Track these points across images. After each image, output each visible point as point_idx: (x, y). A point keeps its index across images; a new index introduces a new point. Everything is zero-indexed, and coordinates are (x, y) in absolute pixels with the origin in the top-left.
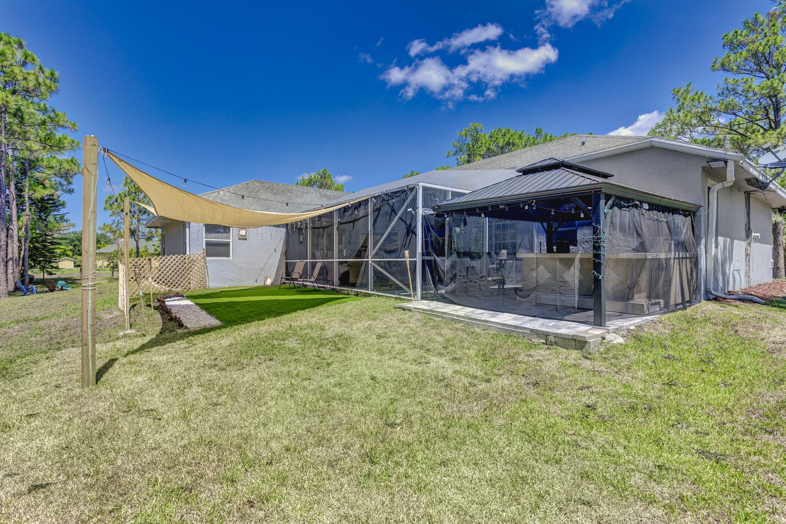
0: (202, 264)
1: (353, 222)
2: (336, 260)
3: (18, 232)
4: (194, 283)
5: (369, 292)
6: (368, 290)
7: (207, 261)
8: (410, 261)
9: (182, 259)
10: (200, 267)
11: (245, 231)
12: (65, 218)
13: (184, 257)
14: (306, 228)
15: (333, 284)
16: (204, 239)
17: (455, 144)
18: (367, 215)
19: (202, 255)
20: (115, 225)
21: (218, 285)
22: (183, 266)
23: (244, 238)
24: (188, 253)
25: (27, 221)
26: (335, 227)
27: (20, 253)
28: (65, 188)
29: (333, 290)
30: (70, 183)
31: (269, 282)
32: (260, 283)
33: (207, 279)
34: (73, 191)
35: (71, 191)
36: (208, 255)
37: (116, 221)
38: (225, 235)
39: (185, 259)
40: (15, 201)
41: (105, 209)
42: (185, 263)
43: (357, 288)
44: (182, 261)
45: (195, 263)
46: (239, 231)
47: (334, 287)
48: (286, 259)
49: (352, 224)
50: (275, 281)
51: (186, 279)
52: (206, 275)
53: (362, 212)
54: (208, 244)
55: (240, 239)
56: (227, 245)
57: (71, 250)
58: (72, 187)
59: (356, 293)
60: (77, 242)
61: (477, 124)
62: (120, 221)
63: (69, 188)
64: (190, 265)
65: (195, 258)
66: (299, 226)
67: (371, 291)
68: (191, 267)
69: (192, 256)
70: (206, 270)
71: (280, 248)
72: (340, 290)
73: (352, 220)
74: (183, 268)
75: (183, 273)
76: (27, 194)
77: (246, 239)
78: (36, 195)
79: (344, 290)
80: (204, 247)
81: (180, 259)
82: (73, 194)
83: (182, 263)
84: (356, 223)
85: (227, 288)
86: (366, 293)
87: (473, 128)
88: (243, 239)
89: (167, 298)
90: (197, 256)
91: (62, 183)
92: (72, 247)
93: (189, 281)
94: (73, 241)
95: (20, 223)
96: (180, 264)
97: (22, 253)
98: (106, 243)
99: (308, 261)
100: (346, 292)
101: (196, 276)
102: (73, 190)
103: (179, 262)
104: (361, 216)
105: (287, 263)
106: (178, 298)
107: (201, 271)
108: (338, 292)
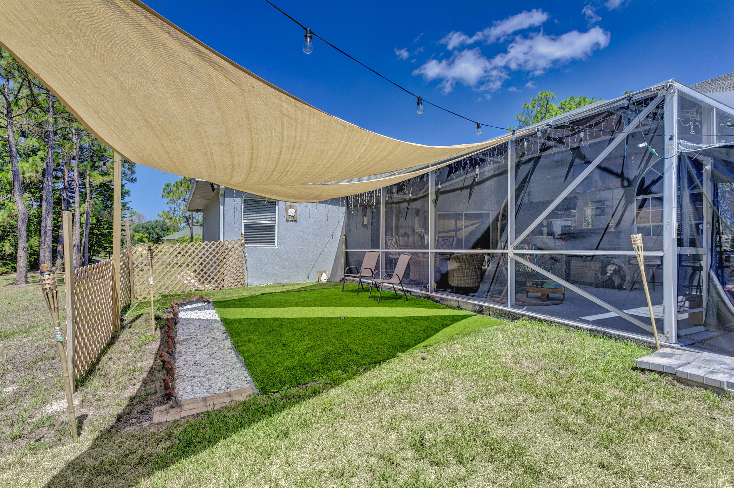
0: (240, 254)
1: (470, 187)
2: (431, 250)
3: (80, 219)
4: (229, 279)
5: (509, 309)
6: (505, 304)
7: (245, 250)
8: (646, 258)
9: (213, 247)
10: (237, 257)
11: (294, 211)
12: (127, 206)
13: (216, 244)
14: (378, 204)
15: (425, 287)
16: (243, 221)
17: (520, 117)
18: (505, 172)
19: (239, 242)
20: (171, 212)
21: (260, 282)
22: (214, 256)
23: (292, 219)
24: (222, 239)
25: (87, 207)
26: (431, 197)
27: (81, 240)
28: (128, 177)
29: (428, 297)
30: (133, 173)
31: (324, 278)
32: (313, 280)
33: (245, 274)
34: (135, 180)
35: (133, 180)
36: (247, 242)
37: (173, 209)
38: (269, 215)
39: (217, 247)
40: (77, 189)
41: (163, 196)
42: (217, 253)
43: (480, 297)
44: (214, 250)
45: (230, 253)
46: (287, 210)
47: (429, 293)
48: (347, 248)
49: (467, 192)
50: (332, 276)
51: (219, 274)
52: (245, 268)
53: (489, 169)
54: (248, 227)
55: (287, 220)
56: (271, 228)
57: (147, 237)
58: (134, 176)
59: (477, 308)
60: (151, 230)
61: (547, 93)
62: (176, 208)
63: (131, 177)
64: (224, 255)
65: (230, 246)
66: (366, 202)
67: (512, 307)
68: (224, 258)
69: (226, 243)
70: (244, 262)
71: (339, 233)
72: (441, 299)
73: (469, 182)
74: (214, 259)
75: (215, 265)
76: (88, 182)
77: (295, 221)
78: (95, 182)
79: (451, 300)
80: (243, 231)
81: (210, 247)
82: (136, 183)
83: (214, 253)
84: (476, 189)
85: (270, 286)
86: (501, 311)
87: (543, 97)
88: (291, 221)
89: (182, 305)
90: (233, 243)
91: (126, 172)
92: (147, 235)
93: (222, 276)
94: (148, 229)
95: (81, 209)
96: (211, 254)
97: (84, 239)
98: (174, 231)
99: (381, 250)
100: (455, 304)
101: (232, 270)
102: (136, 178)
103: (210, 250)
104: (487, 175)
105: (347, 253)
106: (203, 304)
107: (237, 263)
108: (437, 302)
